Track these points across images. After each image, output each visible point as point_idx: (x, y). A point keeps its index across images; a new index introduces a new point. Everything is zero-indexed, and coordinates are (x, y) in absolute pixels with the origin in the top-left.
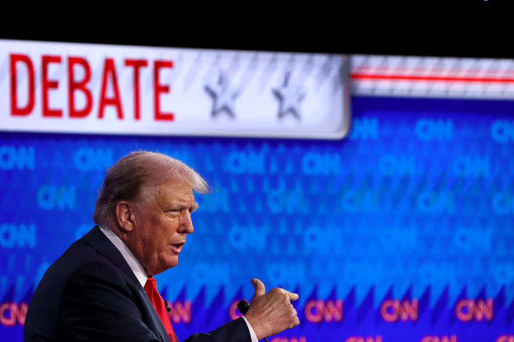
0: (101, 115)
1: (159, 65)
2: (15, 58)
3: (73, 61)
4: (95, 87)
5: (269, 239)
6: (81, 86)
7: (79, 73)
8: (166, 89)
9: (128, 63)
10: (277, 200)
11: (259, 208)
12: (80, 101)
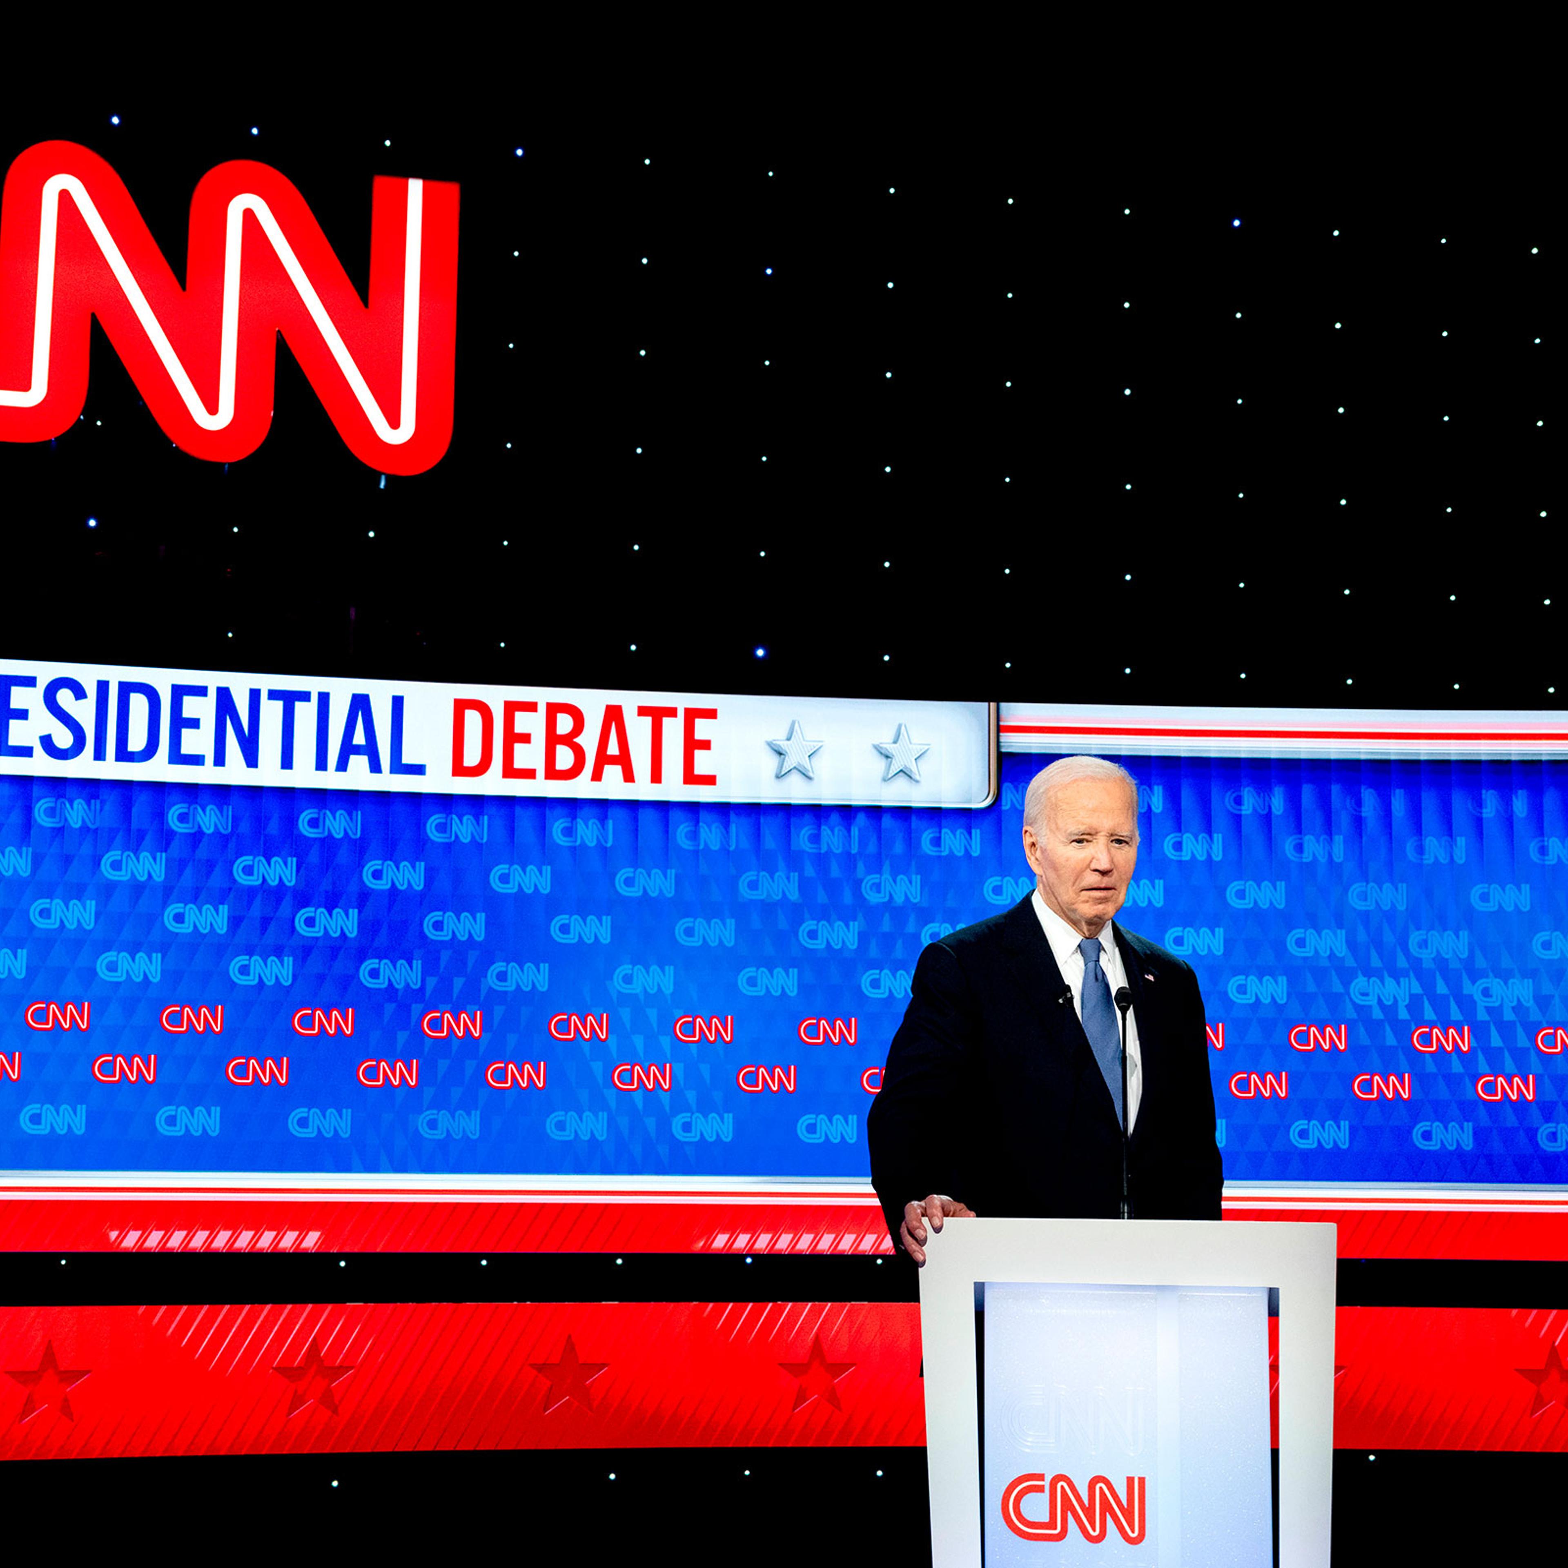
0: (597, 776)
1: (692, 715)
2: (461, 706)
3: (553, 710)
4: (589, 741)
5: (863, 938)
6: (568, 740)
7: (564, 724)
8: (706, 745)
9: (643, 711)
10: (877, 887)
11: (847, 897)
12: (565, 758)
